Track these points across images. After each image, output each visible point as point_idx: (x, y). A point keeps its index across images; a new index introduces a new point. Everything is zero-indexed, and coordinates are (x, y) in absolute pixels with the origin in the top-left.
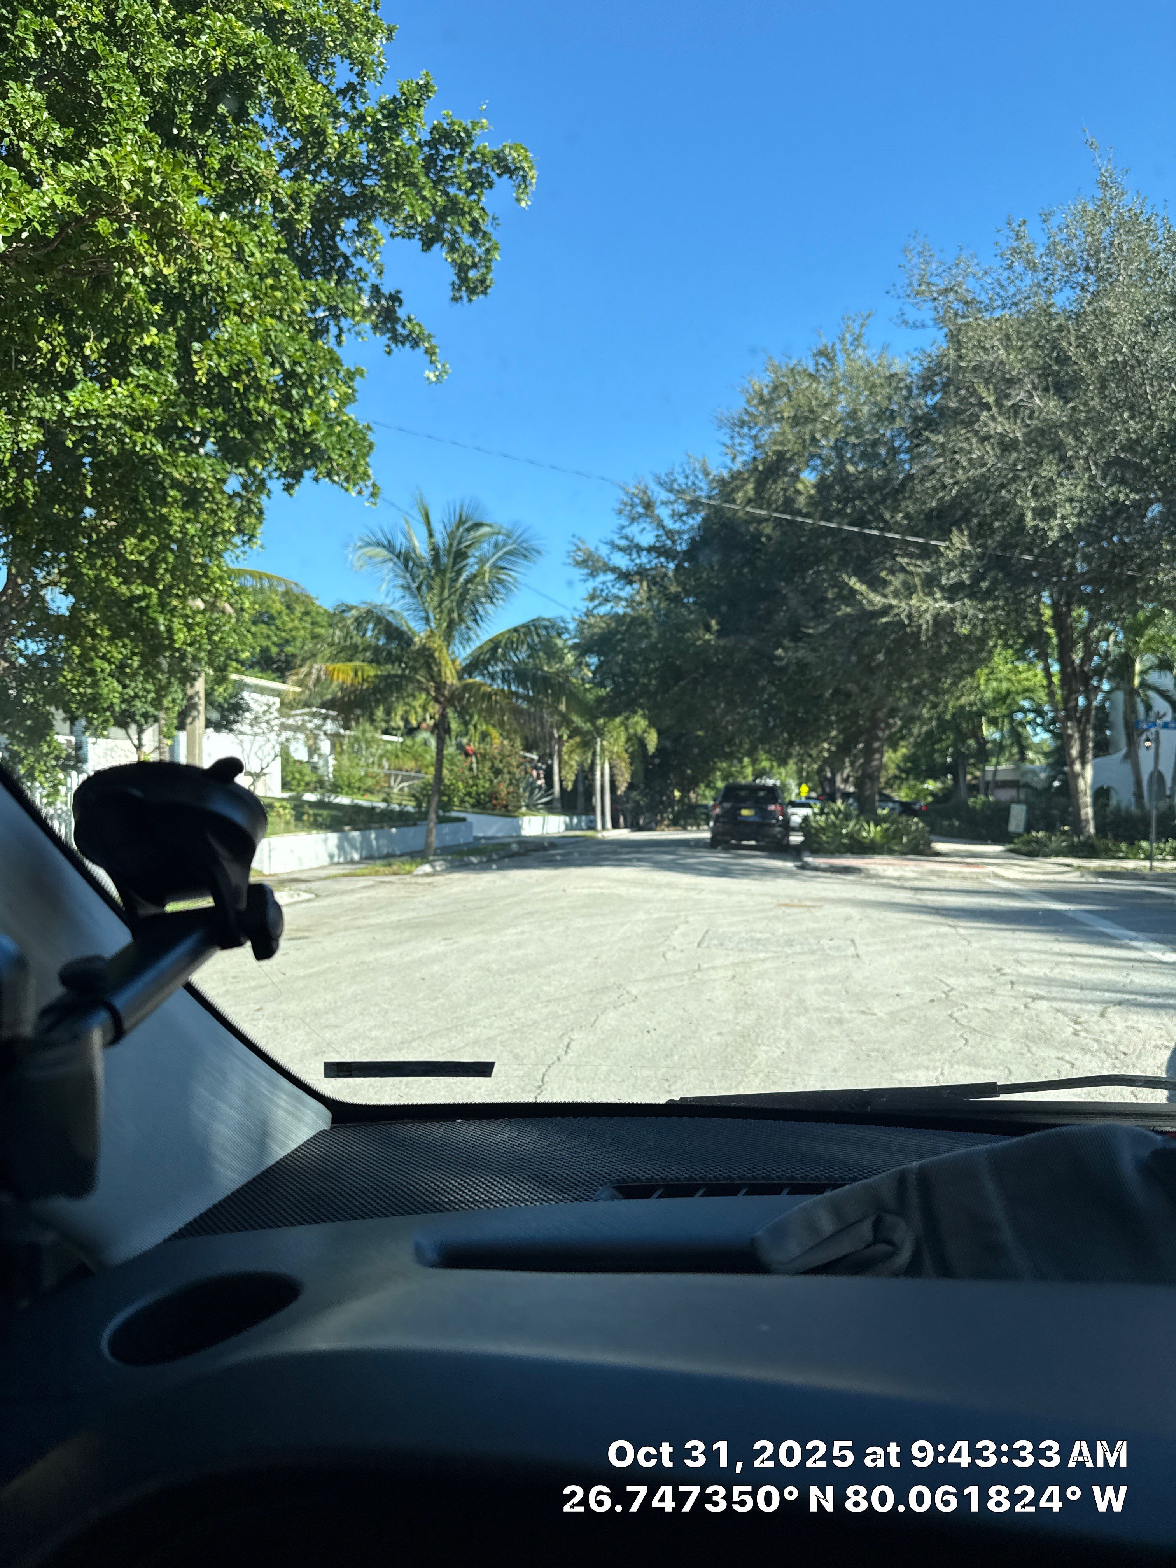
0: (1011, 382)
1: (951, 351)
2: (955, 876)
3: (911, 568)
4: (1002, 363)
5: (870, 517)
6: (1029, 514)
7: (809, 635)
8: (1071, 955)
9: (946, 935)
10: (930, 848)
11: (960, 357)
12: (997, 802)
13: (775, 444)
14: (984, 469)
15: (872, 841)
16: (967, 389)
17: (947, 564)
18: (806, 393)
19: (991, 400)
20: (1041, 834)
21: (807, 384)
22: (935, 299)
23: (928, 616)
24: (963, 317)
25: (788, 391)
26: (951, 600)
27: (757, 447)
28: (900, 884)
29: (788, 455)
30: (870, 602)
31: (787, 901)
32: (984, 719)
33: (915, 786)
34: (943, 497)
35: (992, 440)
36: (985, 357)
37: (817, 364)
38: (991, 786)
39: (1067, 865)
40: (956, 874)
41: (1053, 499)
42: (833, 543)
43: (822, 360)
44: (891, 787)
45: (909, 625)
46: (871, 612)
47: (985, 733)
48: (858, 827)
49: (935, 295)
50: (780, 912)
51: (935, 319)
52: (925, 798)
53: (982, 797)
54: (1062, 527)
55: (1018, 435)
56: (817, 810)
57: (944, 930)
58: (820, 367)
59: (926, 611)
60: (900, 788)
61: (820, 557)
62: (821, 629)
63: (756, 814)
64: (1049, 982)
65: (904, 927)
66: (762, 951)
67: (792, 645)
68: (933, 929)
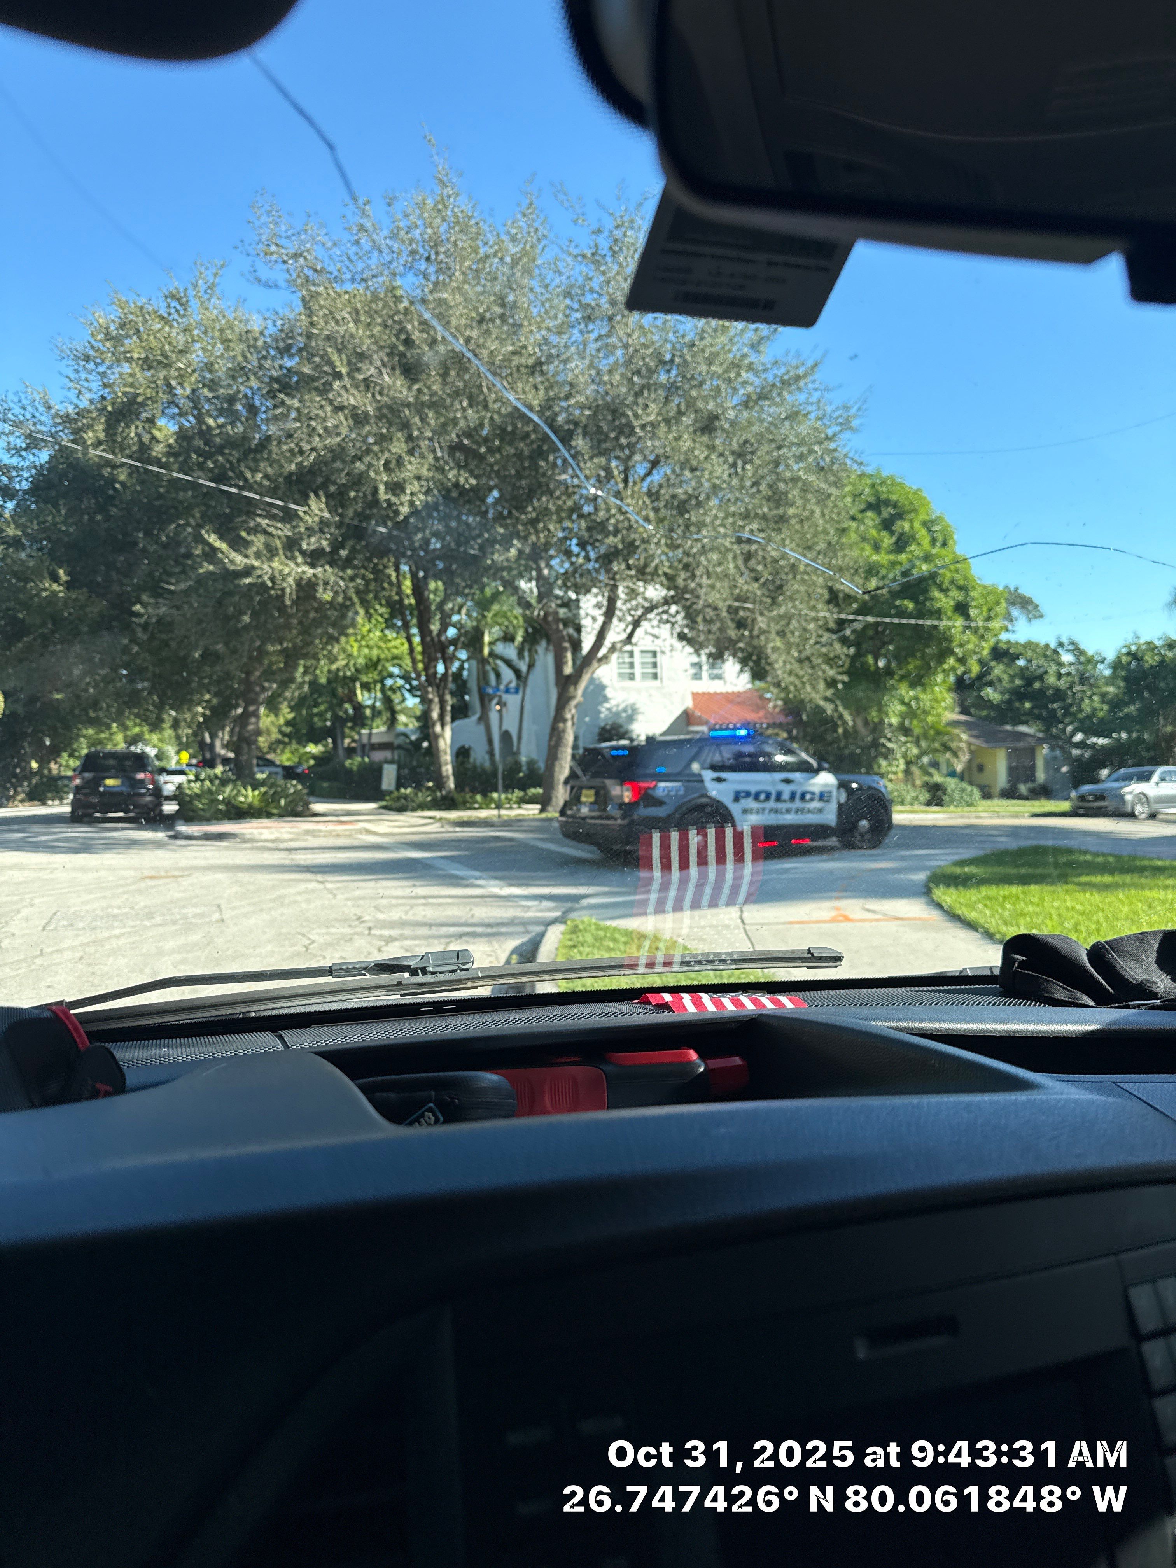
0: (362, 356)
1: (303, 317)
2: (329, 834)
3: (271, 530)
4: (352, 336)
5: (231, 474)
6: (382, 488)
7: (171, 592)
8: (425, 897)
9: (313, 891)
10: (308, 809)
11: (312, 324)
12: (372, 763)
13: (125, 386)
14: (339, 439)
15: (250, 805)
16: (322, 357)
17: (307, 529)
18: (158, 335)
19: (344, 370)
20: (409, 791)
21: (159, 326)
22: (285, 262)
23: (291, 580)
24: (314, 285)
25: (138, 331)
26: (313, 566)
27: (105, 386)
28: (275, 846)
29: (140, 399)
30: (232, 562)
31: (153, 873)
32: (358, 685)
33: (297, 750)
34: (301, 462)
35: (346, 412)
36: (336, 328)
37: (169, 307)
38: (367, 748)
39: (430, 818)
40: (330, 832)
41: (403, 476)
42: (193, 497)
43: (174, 303)
44: (275, 751)
45: (272, 588)
46: (234, 571)
47: (360, 697)
48: (235, 792)
49: (285, 258)
50: (142, 885)
51: (288, 281)
52: (307, 761)
53: (359, 759)
54: (412, 503)
55: (370, 409)
56: (192, 777)
57: (313, 885)
58: (173, 311)
59: (289, 574)
60: (283, 751)
61: (181, 510)
62: (183, 586)
63: (123, 784)
64: (403, 924)
65: (274, 888)
66: (118, 927)
67: (152, 601)
68: (302, 887)
